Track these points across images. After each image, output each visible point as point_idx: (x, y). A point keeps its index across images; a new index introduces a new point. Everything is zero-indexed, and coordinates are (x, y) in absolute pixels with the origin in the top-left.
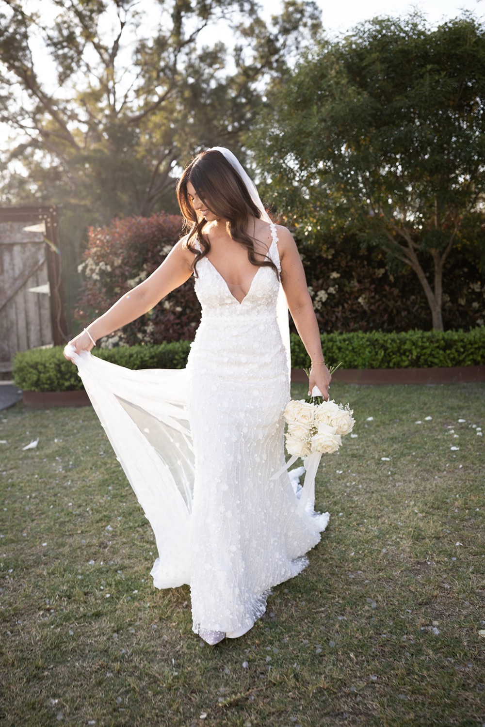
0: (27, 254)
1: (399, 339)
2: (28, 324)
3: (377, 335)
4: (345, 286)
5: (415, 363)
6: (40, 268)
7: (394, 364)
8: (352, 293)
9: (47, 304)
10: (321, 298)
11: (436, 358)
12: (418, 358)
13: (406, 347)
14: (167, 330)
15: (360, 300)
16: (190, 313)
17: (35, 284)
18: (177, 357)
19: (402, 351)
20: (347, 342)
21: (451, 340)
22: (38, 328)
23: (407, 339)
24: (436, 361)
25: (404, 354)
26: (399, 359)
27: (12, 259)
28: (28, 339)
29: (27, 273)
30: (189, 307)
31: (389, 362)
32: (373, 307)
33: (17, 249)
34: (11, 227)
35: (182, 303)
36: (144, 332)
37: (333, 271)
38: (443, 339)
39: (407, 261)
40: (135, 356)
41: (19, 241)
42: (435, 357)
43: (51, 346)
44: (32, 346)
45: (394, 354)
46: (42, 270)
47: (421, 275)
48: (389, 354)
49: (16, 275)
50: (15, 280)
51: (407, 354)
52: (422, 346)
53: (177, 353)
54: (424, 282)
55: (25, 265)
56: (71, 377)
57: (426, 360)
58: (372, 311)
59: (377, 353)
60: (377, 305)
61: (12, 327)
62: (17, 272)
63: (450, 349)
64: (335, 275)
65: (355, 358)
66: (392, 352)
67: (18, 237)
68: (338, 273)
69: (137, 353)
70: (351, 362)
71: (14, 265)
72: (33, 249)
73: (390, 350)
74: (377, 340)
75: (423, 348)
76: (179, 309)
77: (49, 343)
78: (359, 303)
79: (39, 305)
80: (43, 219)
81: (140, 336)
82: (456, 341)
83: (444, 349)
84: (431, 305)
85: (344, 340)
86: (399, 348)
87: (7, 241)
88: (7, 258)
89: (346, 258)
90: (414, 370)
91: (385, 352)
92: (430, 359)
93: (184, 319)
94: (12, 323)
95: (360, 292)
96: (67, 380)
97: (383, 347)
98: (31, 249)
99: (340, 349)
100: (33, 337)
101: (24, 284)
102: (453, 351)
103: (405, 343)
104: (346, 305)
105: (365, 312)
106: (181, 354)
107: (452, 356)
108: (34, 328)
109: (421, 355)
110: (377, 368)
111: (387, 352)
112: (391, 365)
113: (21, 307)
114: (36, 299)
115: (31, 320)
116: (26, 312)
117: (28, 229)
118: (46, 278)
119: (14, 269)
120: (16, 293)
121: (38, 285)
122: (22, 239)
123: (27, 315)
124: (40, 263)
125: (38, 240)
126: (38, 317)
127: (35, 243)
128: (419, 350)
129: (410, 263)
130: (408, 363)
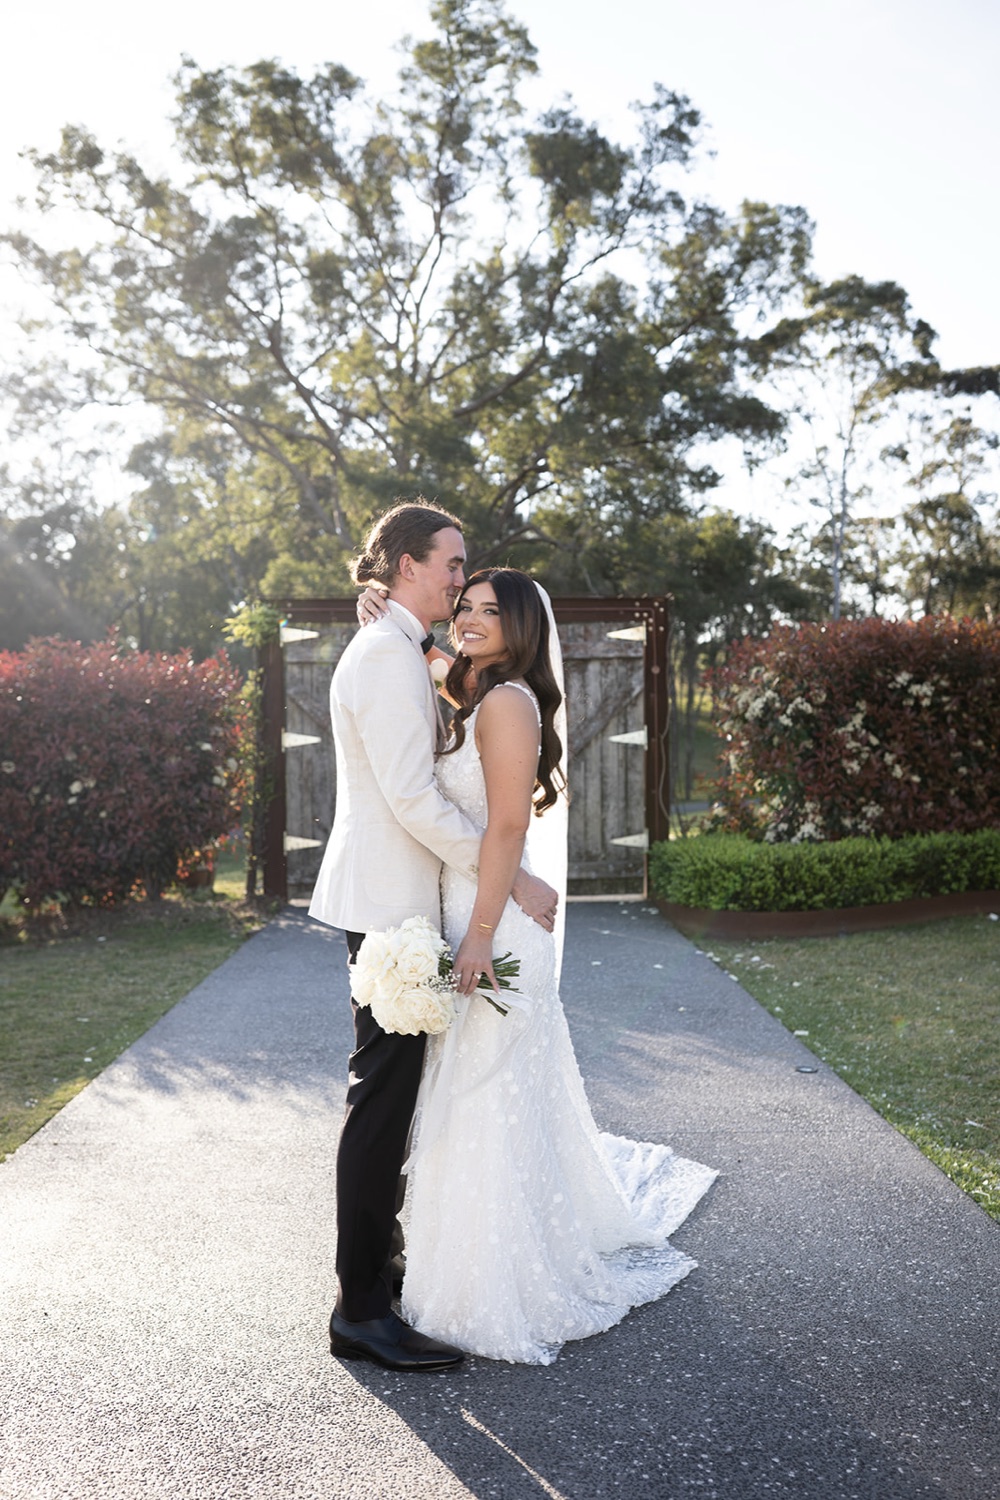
0: (612, 677)
2: (603, 797)
6: (633, 704)
9: (640, 764)
17: (621, 729)
22: (622, 805)
27: (584, 686)
28: (603, 822)
29: (609, 709)
33: (593, 668)
34: (586, 631)
41: (600, 655)
44: (608, 836)
46: (635, 707)
49: (590, 714)
50: (590, 720)
55: (606, 696)
62: (591, 707)
67: (599, 649)
71: (586, 695)
72: (622, 670)
77: (640, 832)
79: (627, 766)
80: (642, 618)
87: (579, 655)
88: (575, 683)
94: (578, 792)
98: (619, 669)
100: (613, 819)
101: (603, 729)
108: (615, 804)
113: (594, 767)
114: (621, 754)
115: (609, 790)
116: (603, 777)
117: (615, 635)
118: (642, 719)
119: (585, 702)
120: (587, 744)
121: (626, 732)
122: (607, 651)
123: (603, 782)
124: (635, 693)
125: (632, 654)
126: (622, 787)
127: (626, 660)
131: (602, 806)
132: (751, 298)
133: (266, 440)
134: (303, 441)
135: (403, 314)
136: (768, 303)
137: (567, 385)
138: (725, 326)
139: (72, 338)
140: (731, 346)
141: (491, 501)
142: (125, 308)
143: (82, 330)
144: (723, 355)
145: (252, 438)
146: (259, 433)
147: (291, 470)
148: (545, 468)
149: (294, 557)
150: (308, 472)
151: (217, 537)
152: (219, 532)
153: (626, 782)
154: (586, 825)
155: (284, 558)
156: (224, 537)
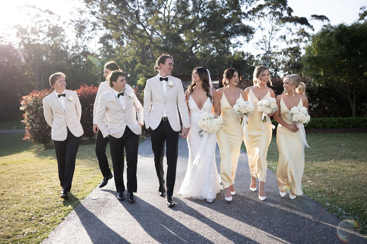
3: (341, 118)
5: (354, 127)
7: (346, 127)
10: (314, 107)
12: (355, 125)
13: (351, 122)
15: (326, 108)
19: (349, 123)
25: (350, 124)
26: (348, 125)
32: (330, 110)
37: (317, 98)
38: (363, 119)
42: (360, 125)
47: (350, 100)
51: (351, 124)
54: (351, 102)
57: (357, 126)
59: (341, 124)
60: (332, 109)
63: (365, 122)
64: (318, 99)
65: (333, 125)
68: (318, 98)
70: (331, 126)
73: (345, 123)
74: (341, 120)
78: (326, 109)
80: (218, 79)
83: (363, 122)
85: (329, 120)
86: (348, 122)
89: (322, 94)
90: (353, 129)
91: (343, 124)
92: (359, 125)
95: (326, 105)
97: (342, 122)
99: (328, 122)
103: (350, 120)
104: (321, 109)
105: (329, 112)
110: (340, 128)
125: (217, 86)
128: (355, 123)
129: (347, 96)
130: (351, 127)
132: (245, 3)
133: (134, 37)
134: (143, 38)
135: (166, 8)
136: (248, 4)
137: (203, 24)
138: (239, 9)
139: (91, 15)
140: (241, 14)
141: (186, 51)
142: (102, 7)
143: (93, 13)
144: (239, 16)
145: (131, 37)
146: (133, 36)
147: (140, 44)
148: (198, 43)
149: (141, 64)
150: (144, 44)
151: (124, 59)
152: (124, 58)
155: (139, 64)
156: (125, 59)
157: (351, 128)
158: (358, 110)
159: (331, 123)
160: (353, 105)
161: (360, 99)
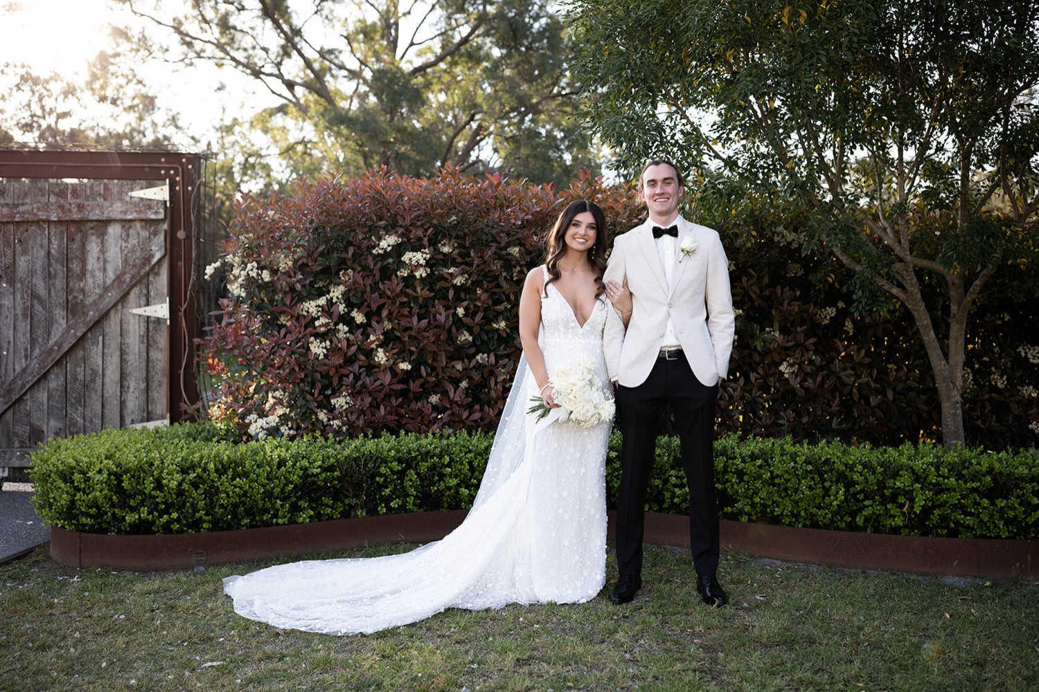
0: (133, 241)
1: (882, 464)
2: (123, 376)
3: (828, 450)
4: (753, 336)
5: (919, 523)
6: (155, 270)
7: (867, 519)
8: (767, 352)
9: (163, 339)
11: (971, 514)
12: (927, 511)
13: (898, 484)
14: (375, 406)
15: (782, 368)
16: (428, 375)
17: (143, 301)
18: (383, 470)
19: (887, 492)
20: (759, 462)
21: (1010, 474)
22: (143, 386)
23: (901, 467)
24: (970, 521)
25: (893, 498)
26: (879, 509)
27: (103, 251)
28: (122, 404)
29: (128, 277)
30: (425, 363)
31: (853, 514)
32: (810, 383)
33: (114, 231)
34: (106, 188)
35: (412, 353)
36: (331, 409)
38: (990, 471)
39: (895, 291)
40: (290, 463)
41: (120, 217)
42: (966, 514)
43: (167, 422)
44: (128, 420)
45: (866, 498)
46: (157, 274)
47: (923, 319)
48: (854, 496)
49: (109, 282)
50: (106, 289)
51: (901, 500)
52: (938, 484)
53: (385, 461)
54: (930, 337)
55: (125, 261)
56: (142, 503)
57: (944, 518)
58: (807, 390)
59: (827, 492)
60: (819, 379)
61: (93, 381)
62: (111, 275)
63: (1006, 497)
65: (776, 498)
66: (862, 491)
67: (115, 209)
69: (296, 458)
70: (765, 506)
71: (105, 261)
72: (145, 234)
73: (858, 488)
74: (827, 462)
75: (939, 489)
76: (405, 366)
77: (163, 417)
78: (782, 374)
79: (148, 341)
80: (167, 175)
81: (322, 416)
82: (1022, 479)
83: (991, 494)
84: (940, 386)
85: (753, 457)
86: (882, 485)
87: (95, 215)
88: (93, 248)
89: (760, 279)
90: (915, 538)
91: (847, 491)
93: (414, 386)
94: (94, 372)
95: (785, 352)
96: (133, 509)
97: (841, 478)
98: (139, 231)
99: (740, 474)
100: (133, 402)
101: (124, 298)
102: (1014, 501)
103: (896, 475)
104: (753, 376)
105: (792, 392)
106: (395, 464)
107: (1011, 514)
108: (135, 385)
109: (935, 507)
110: (827, 527)
111: (852, 490)
112: (860, 520)
113: (113, 344)
114: (143, 328)
115: (129, 369)
116: (122, 353)
117: (138, 194)
118: (165, 291)
119: (105, 270)
120: (105, 316)
121: (148, 304)
122: (125, 212)
123: (122, 360)
124: (154, 261)
125: (153, 217)
126: (144, 364)
127: (148, 222)
128: (929, 494)
129: (902, 296)
130: (899, 521)
131: (122, 386)
153: (148, 361)
154: (103, 407)
157: (896, 530)
158: (995, 389)
159: (758, 484)
160: (946, 355)
161: (1007, 318)
